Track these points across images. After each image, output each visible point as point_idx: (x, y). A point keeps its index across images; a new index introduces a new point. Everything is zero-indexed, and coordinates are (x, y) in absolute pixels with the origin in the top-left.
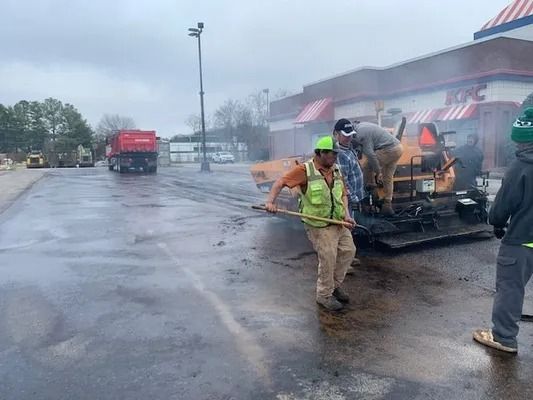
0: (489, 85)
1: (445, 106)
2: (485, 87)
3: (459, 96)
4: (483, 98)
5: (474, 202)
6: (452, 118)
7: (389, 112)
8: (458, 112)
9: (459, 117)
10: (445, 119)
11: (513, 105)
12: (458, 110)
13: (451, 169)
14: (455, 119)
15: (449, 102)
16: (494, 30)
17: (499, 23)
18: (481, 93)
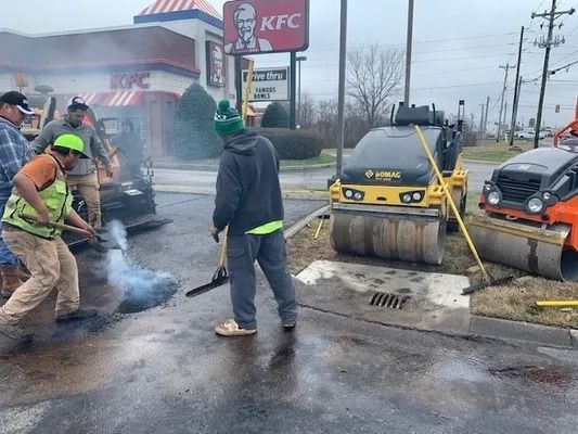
0: (152, 73)
1: (109, 91)
2: (148, 75)
3: (124, 82)
4: (147, 86)
5: (140, 193)
6: (118, 104)
7: (37, 89)
8: (124, 98)
9: (125, 104)
10: (111, 104)
11: (175, 95)
12: (124, 96)
13: (115, 157)
14: (121, 105)
15: (114, 86)
16: (152, 17)
17: (157, 12)
18: (145, 81)
